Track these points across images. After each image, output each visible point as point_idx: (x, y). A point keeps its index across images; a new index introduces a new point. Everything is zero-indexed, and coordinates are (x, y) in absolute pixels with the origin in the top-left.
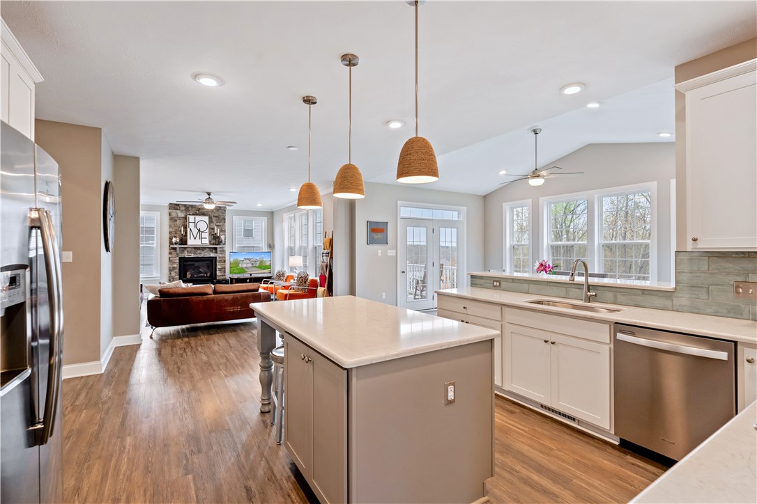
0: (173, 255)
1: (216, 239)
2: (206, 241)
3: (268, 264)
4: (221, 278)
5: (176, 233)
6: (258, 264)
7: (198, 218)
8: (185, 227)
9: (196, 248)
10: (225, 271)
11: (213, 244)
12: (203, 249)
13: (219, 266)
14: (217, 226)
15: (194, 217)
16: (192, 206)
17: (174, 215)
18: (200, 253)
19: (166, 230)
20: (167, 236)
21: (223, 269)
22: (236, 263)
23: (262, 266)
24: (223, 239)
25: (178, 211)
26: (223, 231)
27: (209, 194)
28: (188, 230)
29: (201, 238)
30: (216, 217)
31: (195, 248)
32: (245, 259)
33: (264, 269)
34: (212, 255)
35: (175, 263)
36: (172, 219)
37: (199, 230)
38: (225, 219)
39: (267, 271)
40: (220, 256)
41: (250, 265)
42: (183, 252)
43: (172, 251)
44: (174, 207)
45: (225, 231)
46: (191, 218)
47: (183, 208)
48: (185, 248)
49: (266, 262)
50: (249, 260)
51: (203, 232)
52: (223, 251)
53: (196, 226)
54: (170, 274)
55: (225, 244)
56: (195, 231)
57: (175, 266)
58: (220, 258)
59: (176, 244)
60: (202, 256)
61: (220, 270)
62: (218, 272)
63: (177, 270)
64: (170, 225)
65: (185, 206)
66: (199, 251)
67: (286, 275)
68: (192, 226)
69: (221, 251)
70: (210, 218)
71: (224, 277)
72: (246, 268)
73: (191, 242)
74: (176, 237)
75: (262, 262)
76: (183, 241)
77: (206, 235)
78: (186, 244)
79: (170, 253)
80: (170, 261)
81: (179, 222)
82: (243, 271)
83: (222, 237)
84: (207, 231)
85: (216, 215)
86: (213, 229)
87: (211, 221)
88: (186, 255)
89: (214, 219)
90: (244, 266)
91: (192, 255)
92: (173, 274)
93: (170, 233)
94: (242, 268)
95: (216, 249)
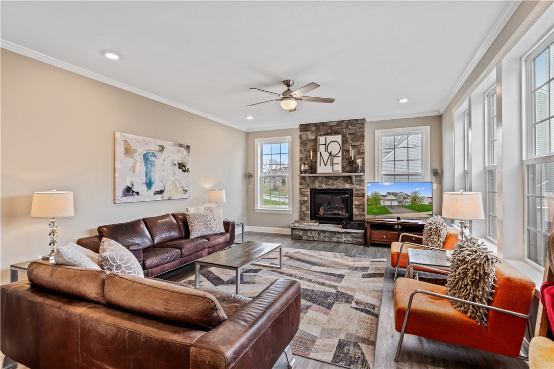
0: (304, 186)
1: (351, 165)
2: (339, 168)
3: (426, 202)
4: (359, 218)
5: (306, 160)
6: (408, 202)
7: (330, 138)
8: (315, 151)
9: (328, 178)
10: (363, 209)
11: (349, 172)
12: (336, 178)
13: (356, 203)
14: (353, 147)
15: (324, 137)
16: (323, 124)
17: (304, 138)
18: (333, 184)
19: (297, 156)
20: (298, 162)
21: (361, 207)
22: (376, 199)
23: (416, 205)
24: (360, 164)
25: (308, 133)
26: (361, 153)
27: (287, 83)
28: (319, 154)
29: (332, 164)
30: (352, 134)
31: (326, 177)
32: (389, 194)
33: (420, 211)
34: (347, 186)
35: (305, 195)
36: (303, 143)
37: (330, 154)
38: (363, 136)
39: (424, 214)
40: (358, 187)
41: (395, 203)
42: (313, 182)
43: (303, 181)
44: (304, 128)
45: (363, 153)
46: (322, 139)
47: (314, 128)
48: (316, 177)
49: (422, 199)
50: (395, 194)
51: (335, 156)
52: (361, 181)
53: (326, 149)
54: (301, 208)
55: (363, 171)
56: (326, 155)
57: (306, 199)
58: (357, 190)
59: (305, 172)
60: (334, 187)
61: (358, 207)
62: (354, 210)
63: (308, 204)
64: (301, 150)
65: (315, 125)
66: (331, 182)
67: (444, 233)
68: (322, 149)
69: (358, 181)
70: (343, 137)
71: (362, 218)
72: (391, 207)
73: (322, 169)
74: (305, 164)
75: (415, 199)
76: (313, 169)
77: (338, 160)
78: (316, 173)
79: (301, 184)
80: (301, 193)
81: (309, 146)
82: (385, 210)
83: (359, 161)
84: (340, 154)
85: (352, 131)
86: (348, 151)
87: (345, 141)
88: (317, 186)
89: (349, 137)
90: (387, 203)
91: (324, 187)
92: (304, 209)
93: (301, 159)
94: (384, 207)
95: (350, 177)
